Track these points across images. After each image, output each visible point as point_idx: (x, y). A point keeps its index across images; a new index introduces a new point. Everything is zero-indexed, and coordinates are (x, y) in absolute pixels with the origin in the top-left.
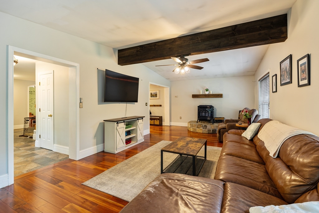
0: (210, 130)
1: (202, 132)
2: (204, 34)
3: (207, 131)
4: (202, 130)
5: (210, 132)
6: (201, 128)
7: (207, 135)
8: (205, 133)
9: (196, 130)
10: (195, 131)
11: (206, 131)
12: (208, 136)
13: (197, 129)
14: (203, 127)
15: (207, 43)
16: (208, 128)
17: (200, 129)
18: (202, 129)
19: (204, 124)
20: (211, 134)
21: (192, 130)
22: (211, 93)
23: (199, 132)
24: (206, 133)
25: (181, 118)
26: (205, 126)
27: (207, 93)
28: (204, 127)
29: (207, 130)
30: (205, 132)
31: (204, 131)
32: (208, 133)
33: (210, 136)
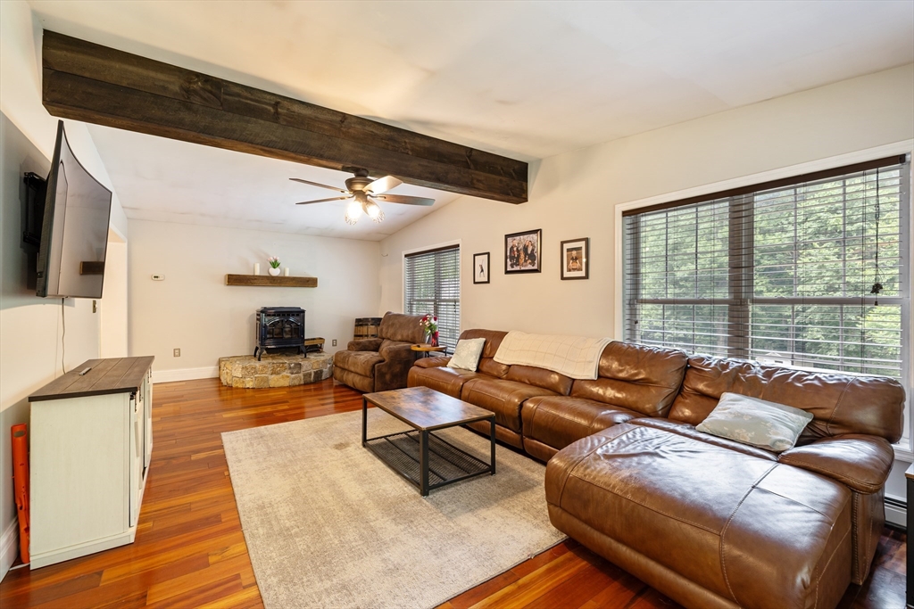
0: (310, 374)
1: (287, 384)
2: (419, 139)
3: (302, 377)
4: (288, 377)
5: (308, 380)
6: (285, 373)
7: (302, 388)
8: (295, 386)
9: (267, 380)
10: (266, 385)
11: (298, 378)
12: (305, 391)
13: (273, 376)
14: (290, 368)
15: (424, 162)
16: (304, 369)
17: (283, 377)
18: (289, 375)
19: (294, 361)
20: (311, 383)
21: (250, 385)
22: (287, 275)
23: (277, 385)
24: (300, 385)
25: (177, 353)
26: (296, 364)
27: (275, 272)
28: (294, 368)
29: (301, 375)
30: (296, 382)
31: (293, 379)
32: (305, 384)
33: (310, 390)
